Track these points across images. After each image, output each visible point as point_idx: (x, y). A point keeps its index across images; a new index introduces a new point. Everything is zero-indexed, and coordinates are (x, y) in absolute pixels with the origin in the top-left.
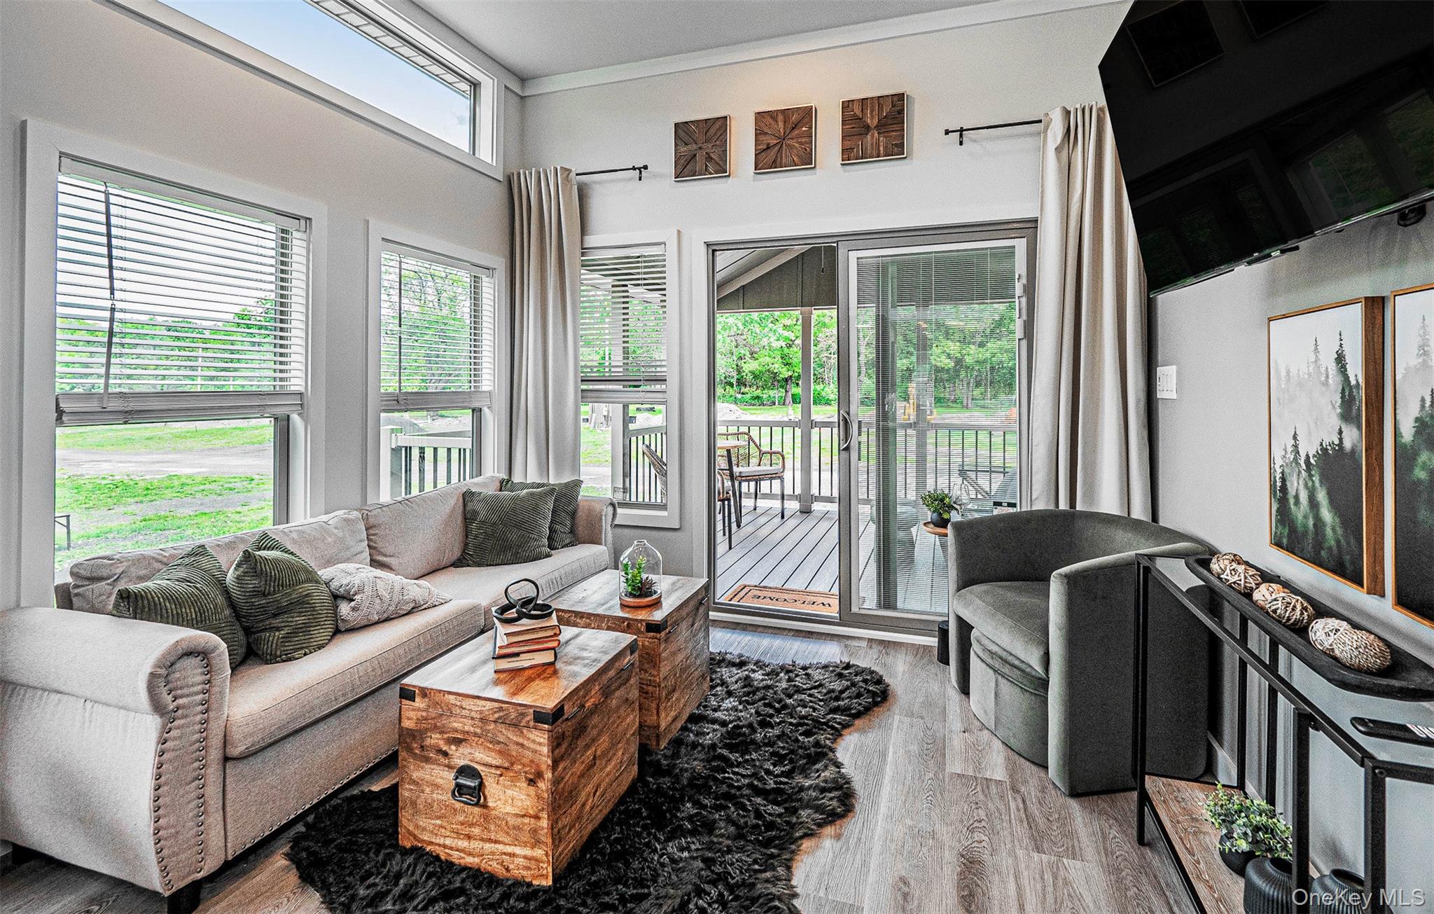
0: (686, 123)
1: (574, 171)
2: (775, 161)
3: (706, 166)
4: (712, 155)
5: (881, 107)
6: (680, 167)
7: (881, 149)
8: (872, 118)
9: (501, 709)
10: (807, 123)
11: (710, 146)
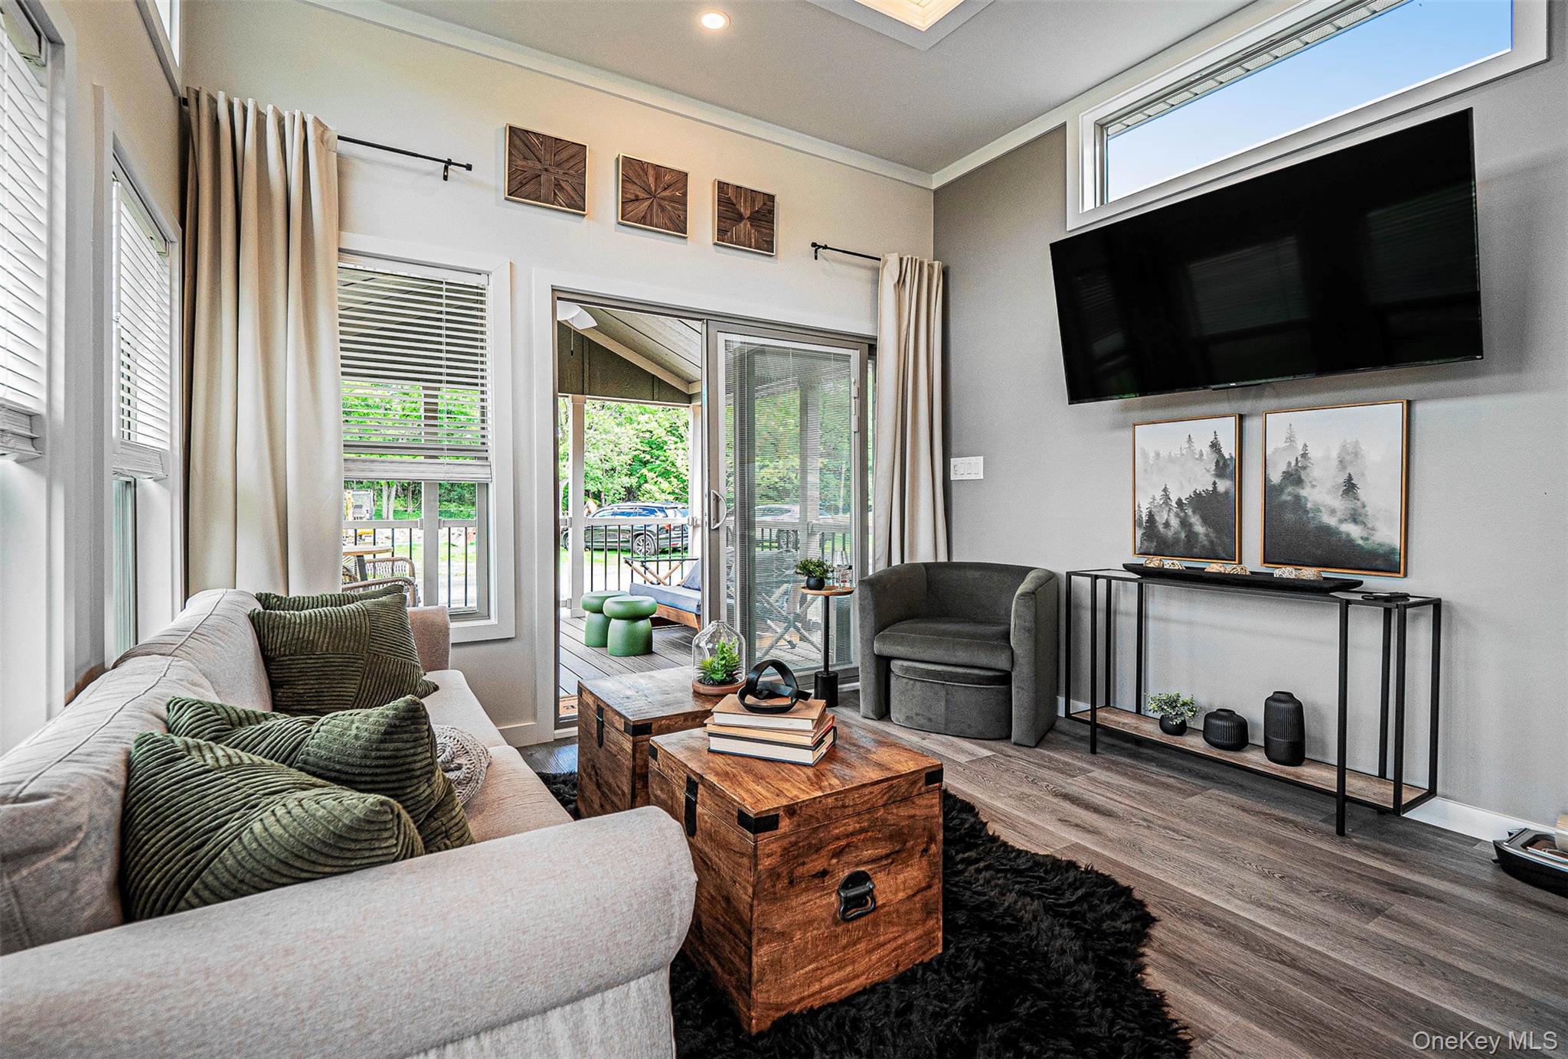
0: (527, 132)
1: (335, 129)
2: (644, 217)
3: (555, 194)
4: (563, 184)
5: (753, 200)
6: (515, 183)
7: (753, 240)
8: (745, 208)
9: (891, 787)
10: (681, 189)
11: (561, 172)
